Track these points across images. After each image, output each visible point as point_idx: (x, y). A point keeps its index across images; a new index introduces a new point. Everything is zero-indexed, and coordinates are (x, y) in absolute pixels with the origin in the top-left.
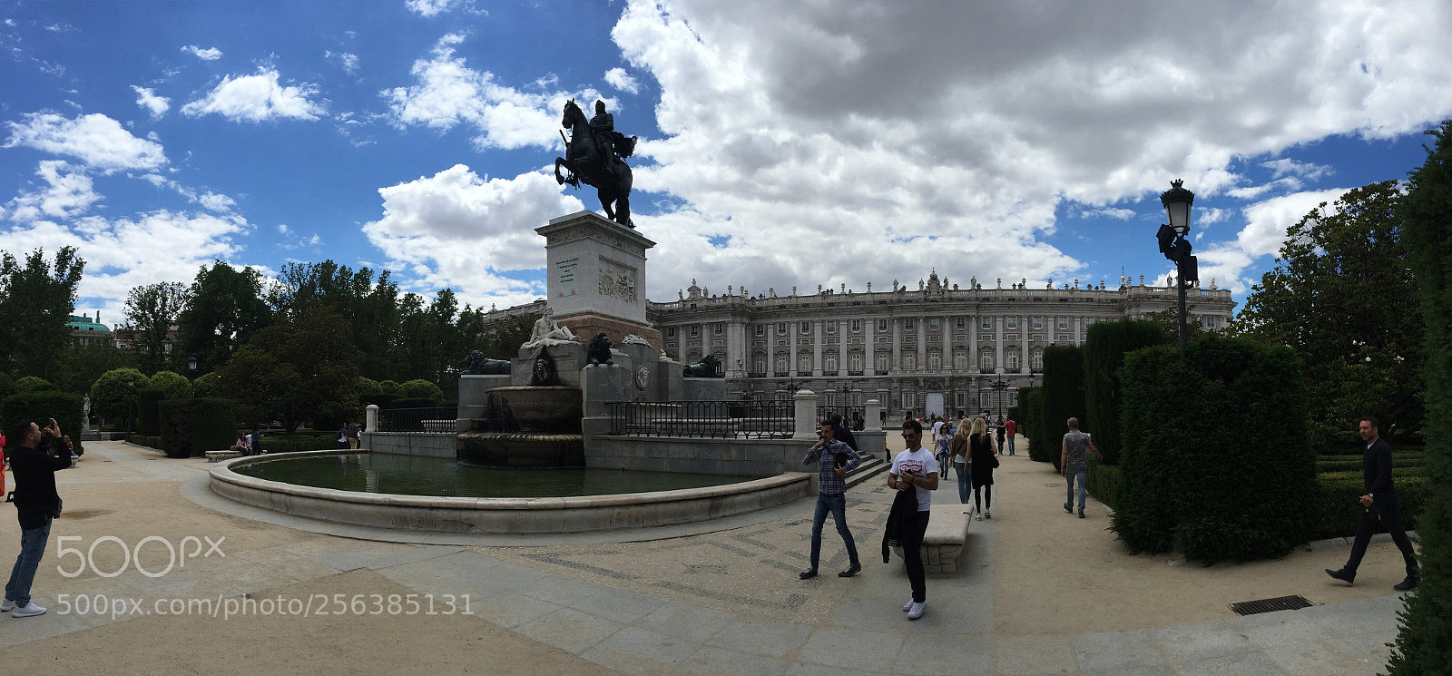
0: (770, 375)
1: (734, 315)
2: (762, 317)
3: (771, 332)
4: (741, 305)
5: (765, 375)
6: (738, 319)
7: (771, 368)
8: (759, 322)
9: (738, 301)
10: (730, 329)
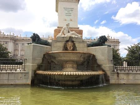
0: (19, 55)
1: (11, 40)
2: (18, 41)
3: (20, 45)
4: (13, 38)
5: (18, 55)
6: (12, 41)
7: (19, 53)
8: (17, 42)
9: (12, 37)
10: (9, 43)
